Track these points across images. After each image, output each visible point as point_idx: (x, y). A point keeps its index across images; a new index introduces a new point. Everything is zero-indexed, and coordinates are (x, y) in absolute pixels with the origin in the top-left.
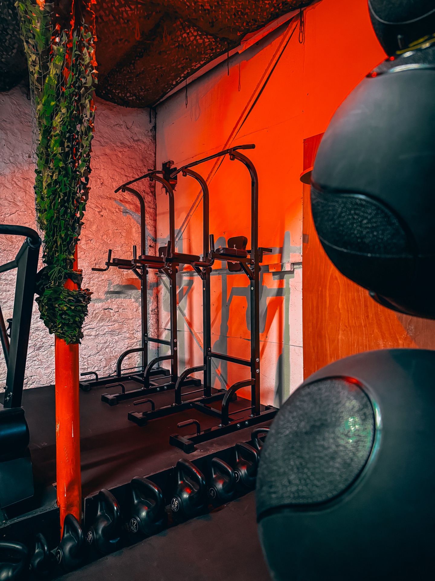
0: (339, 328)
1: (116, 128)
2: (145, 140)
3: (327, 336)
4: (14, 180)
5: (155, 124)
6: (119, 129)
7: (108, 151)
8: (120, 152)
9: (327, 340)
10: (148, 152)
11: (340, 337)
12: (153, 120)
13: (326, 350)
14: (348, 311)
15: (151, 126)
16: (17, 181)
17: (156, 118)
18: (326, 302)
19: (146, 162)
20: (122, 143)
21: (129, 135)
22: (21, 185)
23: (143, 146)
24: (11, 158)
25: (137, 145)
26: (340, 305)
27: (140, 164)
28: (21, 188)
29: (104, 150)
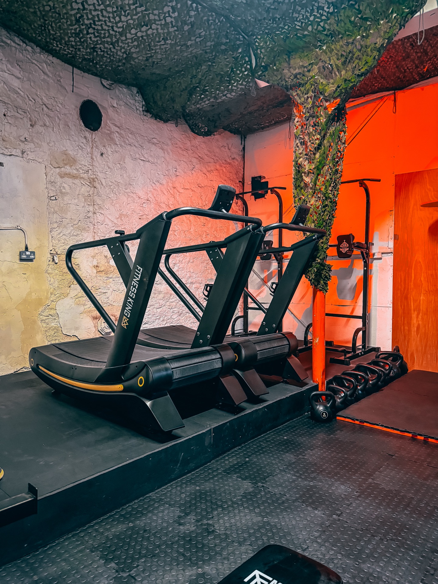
0: (421, 292)
1: (222, 149)
2: (238, 158)
3: (412, 298)
4: (168, 188)
5: (244, 146)
6: (224, 150)
7: (218, 167)
8: (225, 167)
9: (412, 301)
10: (239, 168)
11: (421, 298)
12: (243, 142)
13: (411, 306)
14: (428, 282)
15: (242, 147)
16: (169, 189)
17: (244, 141)
18: (411, 277)
19: (238, 175)
20: (225, 161)
21: (229, 155)
22: (172, 193)
23: (237, 163)
24: (166, 172)
25: (233, 162)
26: (422, 279)
27: (235, 177)
28: (171, 194)
29: (216, 166)
